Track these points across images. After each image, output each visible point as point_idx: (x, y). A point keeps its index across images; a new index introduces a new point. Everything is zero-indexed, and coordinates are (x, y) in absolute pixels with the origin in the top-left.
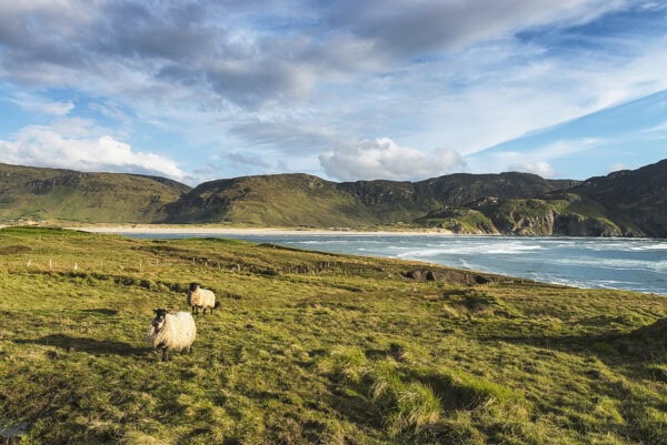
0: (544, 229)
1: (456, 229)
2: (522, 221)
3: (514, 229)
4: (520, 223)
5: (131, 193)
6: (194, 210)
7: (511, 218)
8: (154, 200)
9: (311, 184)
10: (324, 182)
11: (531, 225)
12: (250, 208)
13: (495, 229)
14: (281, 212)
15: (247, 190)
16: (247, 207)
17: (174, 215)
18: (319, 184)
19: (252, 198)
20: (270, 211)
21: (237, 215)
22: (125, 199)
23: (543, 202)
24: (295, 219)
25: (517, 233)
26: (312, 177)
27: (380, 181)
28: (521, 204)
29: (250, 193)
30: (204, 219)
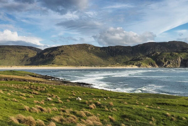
0: (176, 65)
1: (139, 65)
2: (167, 62)
3: (164, 65)
4: (166, 63)
5: (17, 53)
6: (41, 60)
7: (163, 61)
8: (26, 56)
9: (89, 48)
10: (95, 47)
11: (171, 63)
12: (62, 58)
13: (156, 65)
14: (75, 60)
15: (62, 51)
16: (61, 58)
17: (33, 62)
18: (92, 48)
19: (63, 54)
20: (71, 60)
21: (57, 61)
22: (14, 56)
23: (177, 54)
24: (81, 63)
25: (165, 66)
26: (90, 45)
27: (118, 46)
28: (168, 55)
29: (63, 52)
30: (44, 63)
